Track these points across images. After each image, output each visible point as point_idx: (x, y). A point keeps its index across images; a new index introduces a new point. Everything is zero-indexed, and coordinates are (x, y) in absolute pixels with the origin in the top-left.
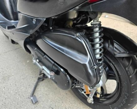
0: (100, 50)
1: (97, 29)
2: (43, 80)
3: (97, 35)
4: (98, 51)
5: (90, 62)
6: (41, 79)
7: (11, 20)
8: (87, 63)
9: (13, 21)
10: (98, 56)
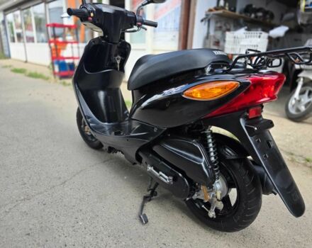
0: (214, 153)
1: (209, 136)
2: (150, 200)
3: (210, 141)
4: (212, 154)
5: (205, 163)
6: (148, 199)
7: (105, 122)
8: (202, 164)
9: (106, 124)
10: (213, 159)
